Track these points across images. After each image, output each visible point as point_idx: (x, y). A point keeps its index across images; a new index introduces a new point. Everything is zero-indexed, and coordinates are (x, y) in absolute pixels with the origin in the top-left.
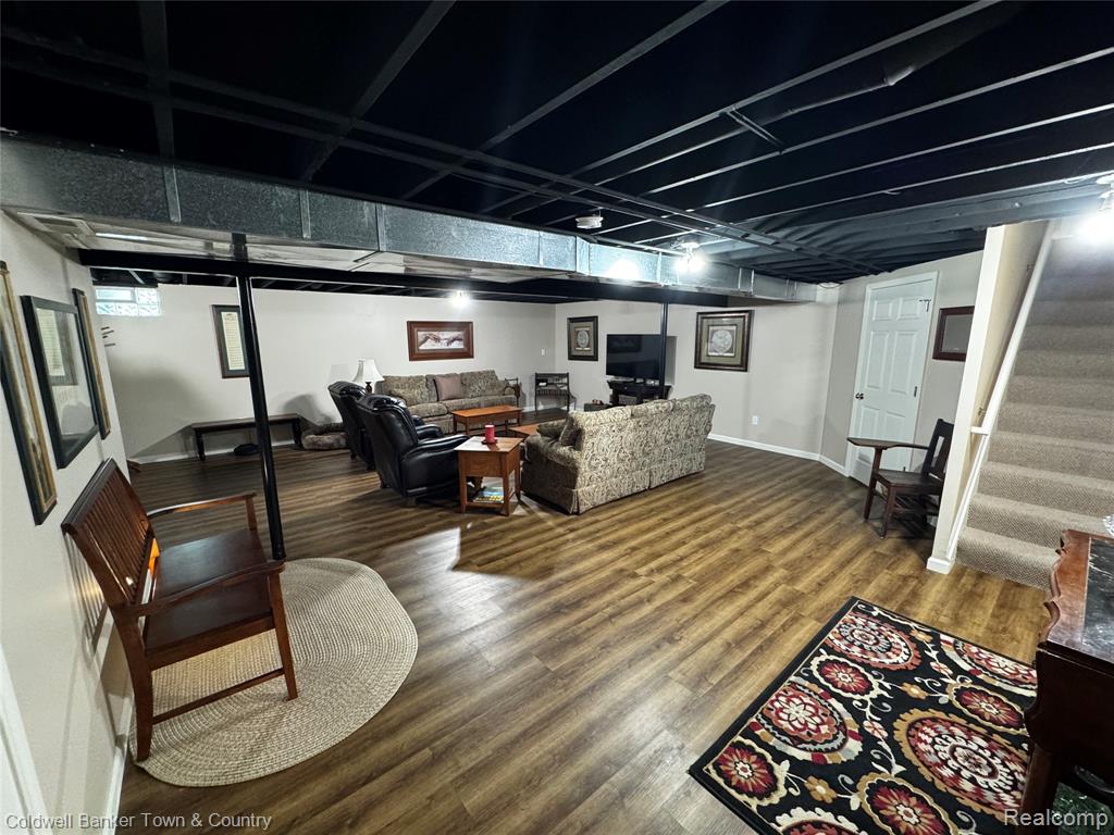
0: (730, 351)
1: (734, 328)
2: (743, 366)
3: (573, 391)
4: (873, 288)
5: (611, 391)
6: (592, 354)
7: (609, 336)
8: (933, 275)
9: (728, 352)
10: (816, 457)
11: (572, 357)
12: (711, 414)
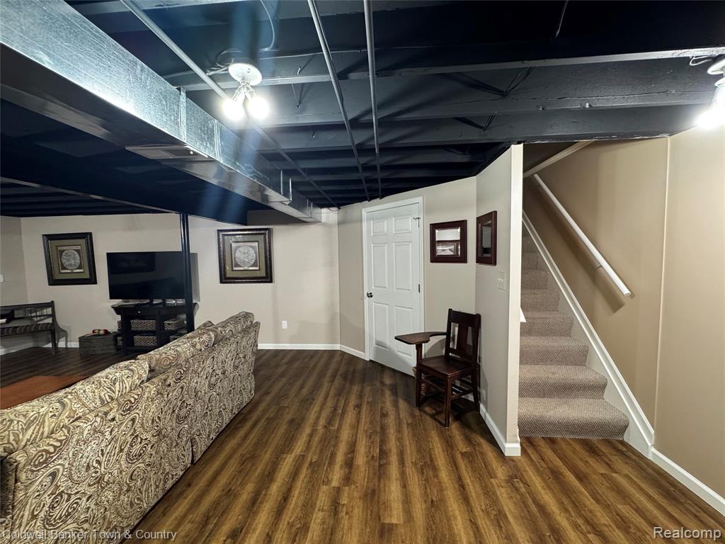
0: (254, 265)
1: (256, 244)
2: (268, 278)
3: (61, 323)
4: (368, 211)
5: (119, 318)
6: (87, 276)
7: (109, 255)
8: (420, 199)
9: (252, 266)
10: (337, 347)
11: (53, 281)
12: (257, 333)
